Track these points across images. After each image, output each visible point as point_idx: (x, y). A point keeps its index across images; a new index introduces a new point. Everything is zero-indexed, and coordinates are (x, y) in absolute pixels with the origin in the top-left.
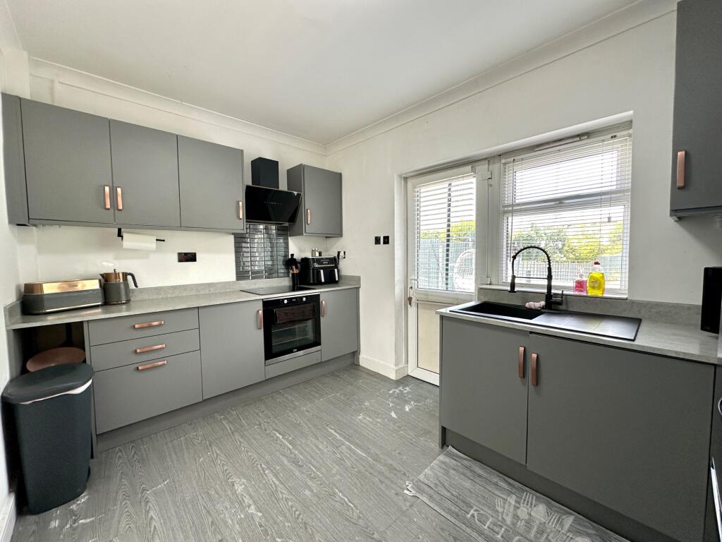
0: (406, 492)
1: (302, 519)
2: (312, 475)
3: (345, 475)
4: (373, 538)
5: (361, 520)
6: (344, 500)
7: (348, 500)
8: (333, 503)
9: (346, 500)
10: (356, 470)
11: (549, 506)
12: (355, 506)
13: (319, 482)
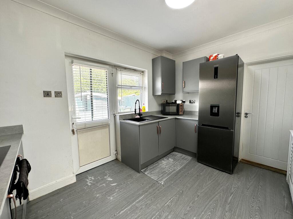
0: (162, 183)
1: (183, 216)
2: (159, 217)
3: (156, 202)
4: (182, 193)
5: (177, 196)
6: (170, 202)
7: (170, 200)
8: (172, 206)
9: (170, 201)
10: (153, 199)
11: (163, 160)
12: (172, 198)
13: (163, 213)
